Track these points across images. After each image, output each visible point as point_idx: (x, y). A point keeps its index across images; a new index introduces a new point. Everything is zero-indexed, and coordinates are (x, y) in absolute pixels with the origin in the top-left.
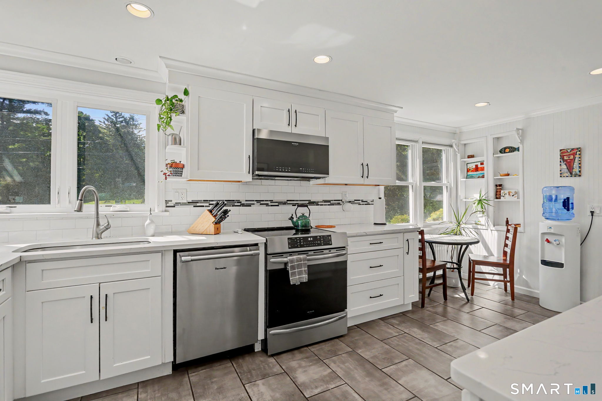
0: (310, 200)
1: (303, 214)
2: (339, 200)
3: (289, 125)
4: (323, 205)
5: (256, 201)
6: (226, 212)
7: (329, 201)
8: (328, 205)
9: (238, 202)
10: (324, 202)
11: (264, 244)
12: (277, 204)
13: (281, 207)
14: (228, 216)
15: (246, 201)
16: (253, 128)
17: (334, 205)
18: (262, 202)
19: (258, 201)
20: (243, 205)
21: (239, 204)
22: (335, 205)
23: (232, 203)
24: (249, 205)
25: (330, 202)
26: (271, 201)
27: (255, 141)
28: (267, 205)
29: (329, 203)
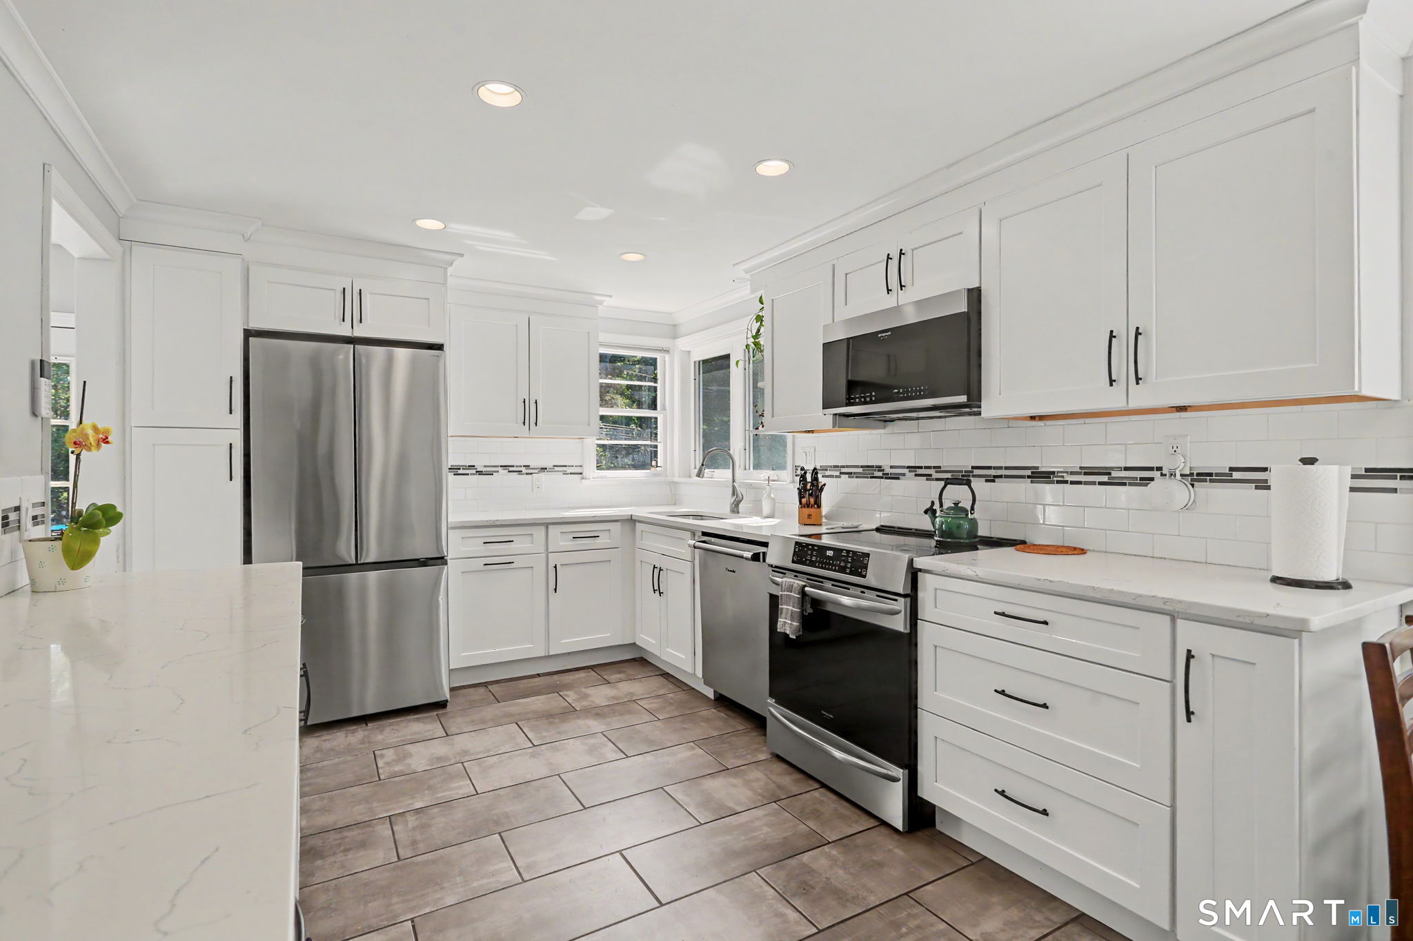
0: (1037, 468)
1: (956, 504)
2: (1151, 469)
3: (891, 290)
4: (1079, 483)
7: (1106, 472)
8: (1101, 483)
9: (879, 471)
10: (1086, 474)
17: (1124, 484)
21: (880, 474)
22: (1130, 484)
24: (896, 477)
25: (1110, 474)
29: (1105, 479)
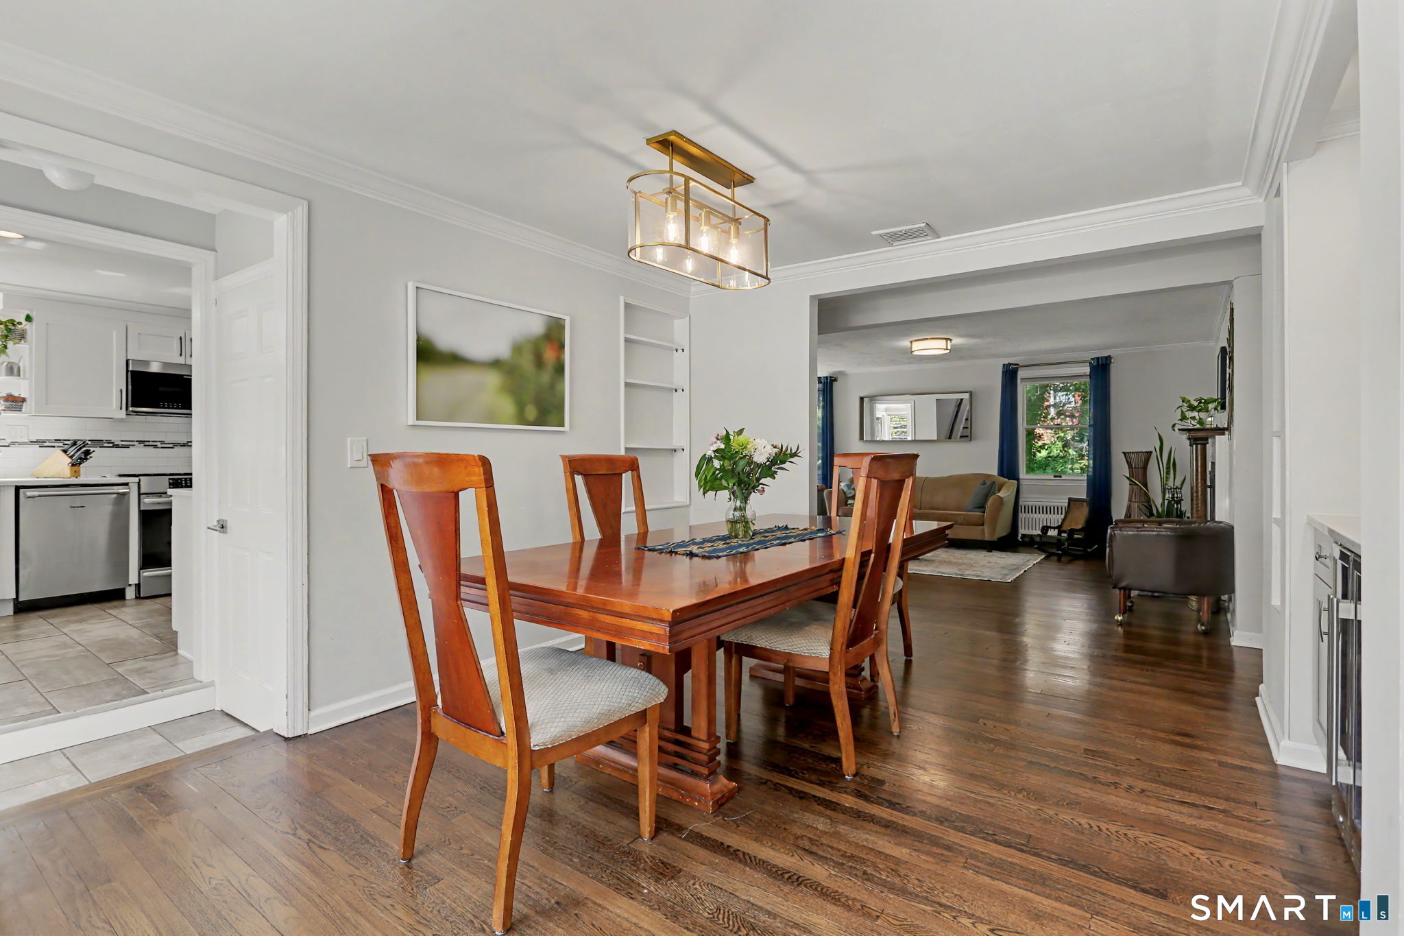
3: (181, 355)
5: (137, 441)
6: (87, 453)
9: (108, 443)
11: (137, 484)
12: (171, 446)
13: (177, 449)
14: (91, 457)
15: (122, 441)
16: (127, 357)
18: (147, 443)
19: (140, 442)
20: (117, 446)
21: (111, 445)
23: (98, 443)
24: (127, 447)
26: (162, 442)
27: (129, 374)
28: (155, 446)
